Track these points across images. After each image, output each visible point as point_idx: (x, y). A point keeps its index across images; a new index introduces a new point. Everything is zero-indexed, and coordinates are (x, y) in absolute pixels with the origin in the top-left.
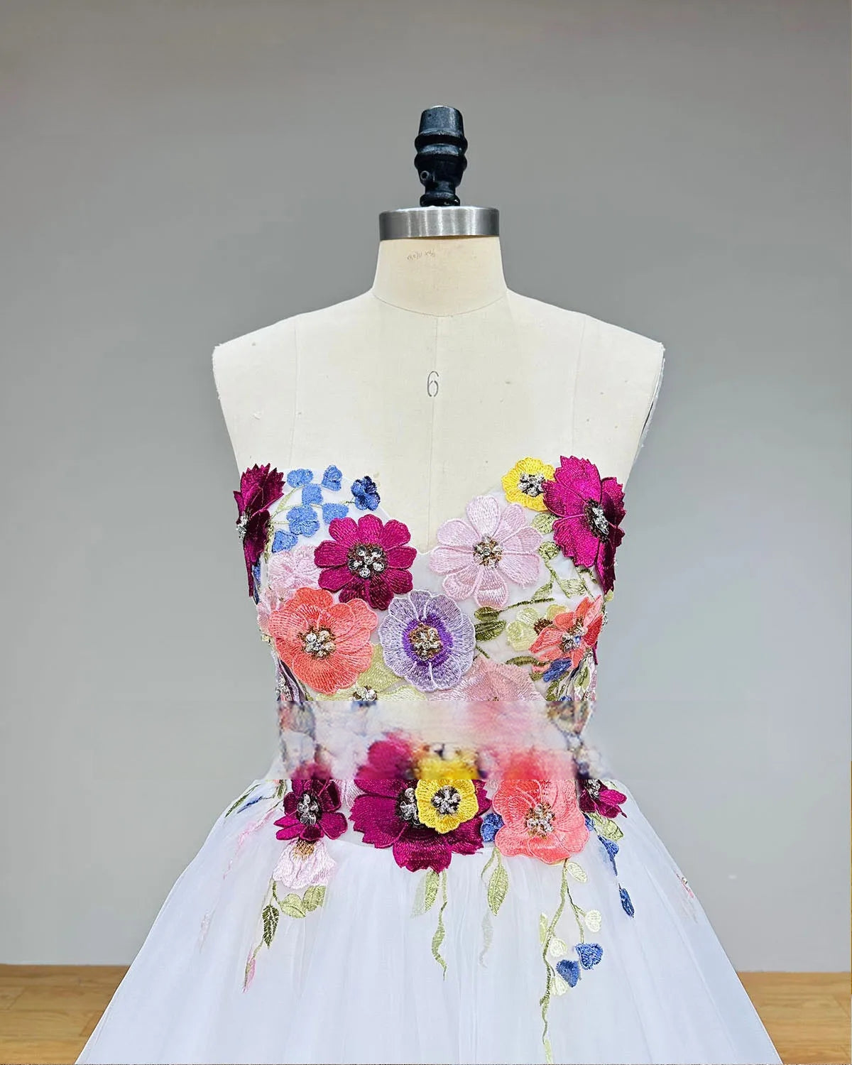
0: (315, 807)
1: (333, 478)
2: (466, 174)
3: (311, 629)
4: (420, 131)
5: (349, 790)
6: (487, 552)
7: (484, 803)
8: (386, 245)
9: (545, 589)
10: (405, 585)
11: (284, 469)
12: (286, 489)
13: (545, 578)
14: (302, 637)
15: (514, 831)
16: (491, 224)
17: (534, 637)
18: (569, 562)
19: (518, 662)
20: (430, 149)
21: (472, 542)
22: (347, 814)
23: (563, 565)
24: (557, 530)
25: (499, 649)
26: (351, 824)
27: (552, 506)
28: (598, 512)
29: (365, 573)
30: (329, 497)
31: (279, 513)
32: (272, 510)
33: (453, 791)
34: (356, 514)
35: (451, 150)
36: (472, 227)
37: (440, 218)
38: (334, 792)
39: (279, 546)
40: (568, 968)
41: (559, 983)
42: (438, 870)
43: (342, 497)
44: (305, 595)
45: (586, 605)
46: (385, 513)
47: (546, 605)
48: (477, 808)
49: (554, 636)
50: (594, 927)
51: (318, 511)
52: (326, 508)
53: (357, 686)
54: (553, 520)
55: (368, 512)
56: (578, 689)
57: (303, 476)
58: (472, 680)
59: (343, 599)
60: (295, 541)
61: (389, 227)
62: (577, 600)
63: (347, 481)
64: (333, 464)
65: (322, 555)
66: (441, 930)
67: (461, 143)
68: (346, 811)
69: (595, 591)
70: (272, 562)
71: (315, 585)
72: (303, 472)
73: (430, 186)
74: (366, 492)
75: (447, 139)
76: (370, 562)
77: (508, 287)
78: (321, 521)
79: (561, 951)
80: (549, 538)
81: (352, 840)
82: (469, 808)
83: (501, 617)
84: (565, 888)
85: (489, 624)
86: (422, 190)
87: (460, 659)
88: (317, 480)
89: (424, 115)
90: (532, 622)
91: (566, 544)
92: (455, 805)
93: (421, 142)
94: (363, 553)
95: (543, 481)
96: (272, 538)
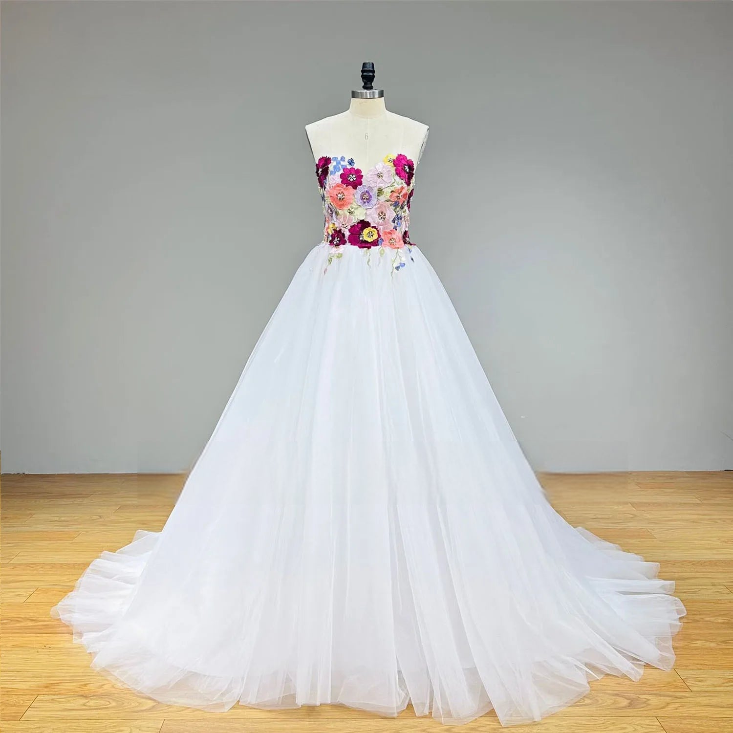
0: (339, 239)
1: (343, 159)
2: (375, 79)
3: (339, 193)
4: (363, 68)
5: (347, 234)
6: (379, 176)
7: (379, 236)
8: (353, 100)
9: (393, 183)
10: (361, 184)
11: (331, 157)
12: (332, 161)
13: (393, 181)
14: (337, 195)
15: (386, 242)
16: (381, 94)
17: (390, 194)
18: (399, 177)
19: (387, 201)
20: (365, 74)
21: (376, 173)
22: (347, 240)
23: (397, 178)
24: (396, 170)
25: (382, 198)
26: (348, 241)
27: (395, 165)
28: (407, 167)
29: (352, 180)
30: (342, 163)
31: (331, 167)
32: (329, 166)
33: (372, 232)
34: (349, 167)
35: (371, 74)
36: (377, 96)
37: (368, 93)
38: (343, 235)
39: (332, 174)
40: (397, 268)
41: (395, 270)
42: (368, 249)
43: (345, 163)
44: (338, 186)
45: (402, 188)
46: (356, 167)
47: (393, 187)
48: (377, 236)
49: (395, 195)
50: (404, 260)
51: (340, 166)
52: (342, 166)
53: (349, 207)
54: (395, 168)
55: (352, 167)
56: (403, 214)
57: (335, 159)
58: (377, 207)
59: (347, 186)
60: (335, 173)
61: (354, 95)
62: (400, 186)
63: (346, 160)
64: (343, 155)
65: (342, 176)
66: (369, 260)
67: (373, 72)
68: (346, 239)
69: (405, 185)
70: (330, 177)
71: (340, 183)
72: (335, 158)
73: (365, 84)
74: (351, 162)
75: (370, 71)
76: (352, 178)
77: (387, 109)
78: (341, 169)
79: (395, 265)
80: (394, 172)
81: (348, 245)
82: (375, 237)
83: (383, 190)
84: (397, 253)
85: (380, 191)
86: (363, 84)
87: (374, 200)
88: (339, 159)
89: (364, 64)
90: (390, 191)
91: (398, 173)
92: (372, 236)
93: (363, 71)
94: (351, 176)
95: (393, 160)
96: (329, 172)
